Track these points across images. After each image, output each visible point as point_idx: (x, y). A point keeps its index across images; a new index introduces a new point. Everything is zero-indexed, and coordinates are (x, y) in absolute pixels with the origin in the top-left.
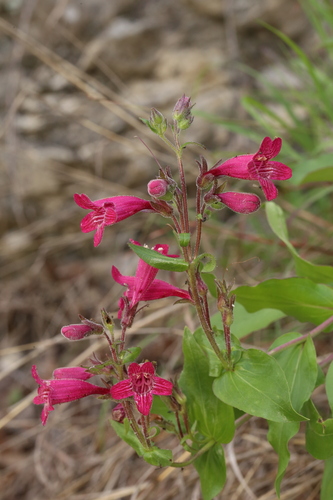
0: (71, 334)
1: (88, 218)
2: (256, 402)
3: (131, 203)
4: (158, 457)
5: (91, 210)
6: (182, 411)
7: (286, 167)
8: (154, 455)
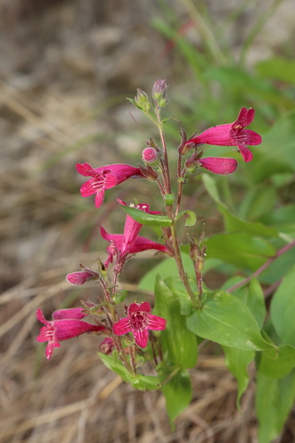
0: (75, 280)
1: (87, 184)
2: (227, 335)
3: (125, 170)
4: (145, 382)
5: (90, 177)
6: (157, 343)
7: (257, 135)
8: (140, 381)
